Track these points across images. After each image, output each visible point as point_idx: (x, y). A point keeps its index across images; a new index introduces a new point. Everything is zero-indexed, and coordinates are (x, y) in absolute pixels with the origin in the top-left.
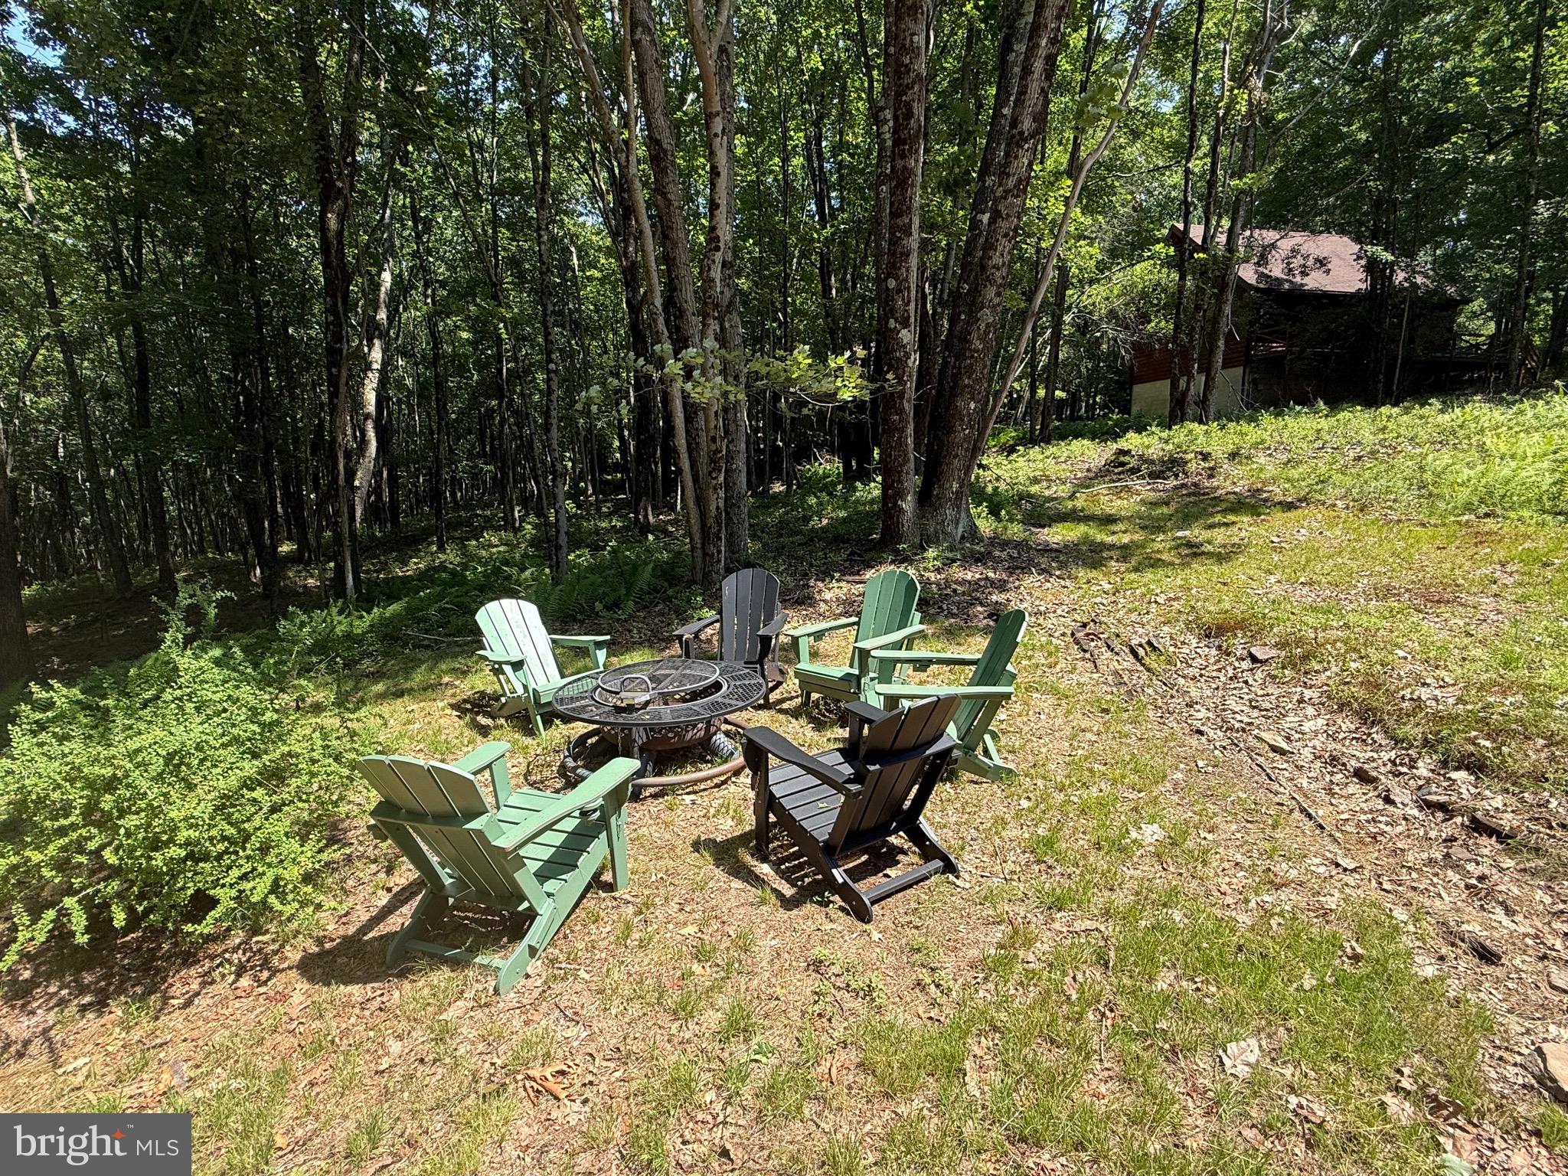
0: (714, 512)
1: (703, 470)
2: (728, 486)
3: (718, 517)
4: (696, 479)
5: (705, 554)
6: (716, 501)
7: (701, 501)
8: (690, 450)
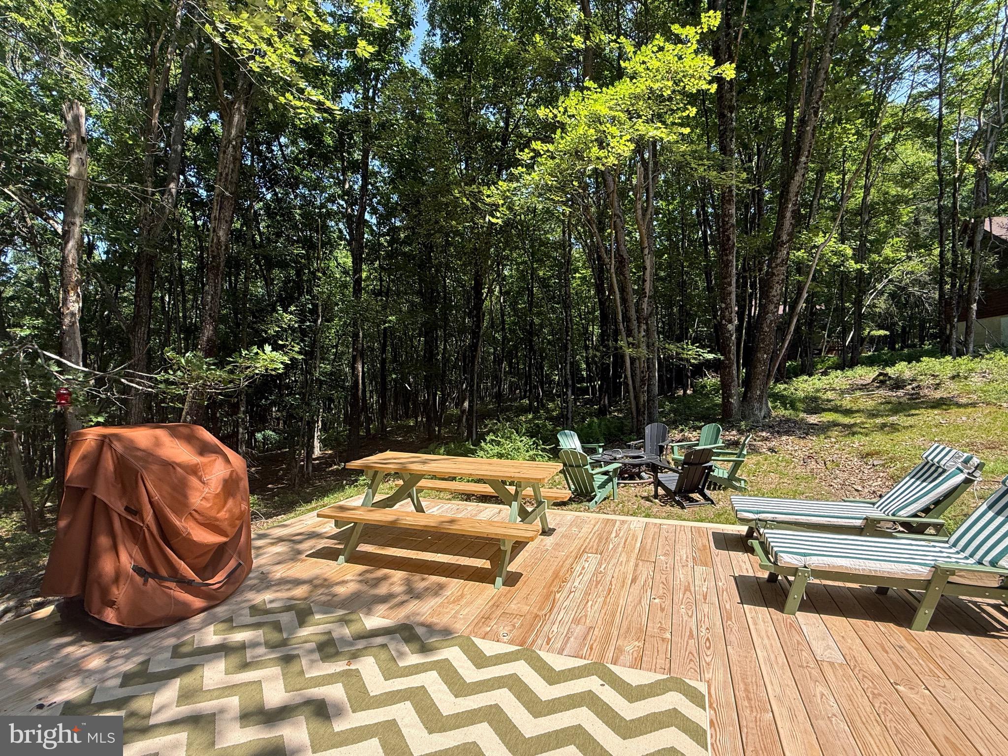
0: (642, 402)
1: (638, 384)
2: (648, 392)
3: (644, 405)
4: (634, 388)
5: (638, 421)
6: (644, 398)
7: (636, 397)
8: (632, 376)
